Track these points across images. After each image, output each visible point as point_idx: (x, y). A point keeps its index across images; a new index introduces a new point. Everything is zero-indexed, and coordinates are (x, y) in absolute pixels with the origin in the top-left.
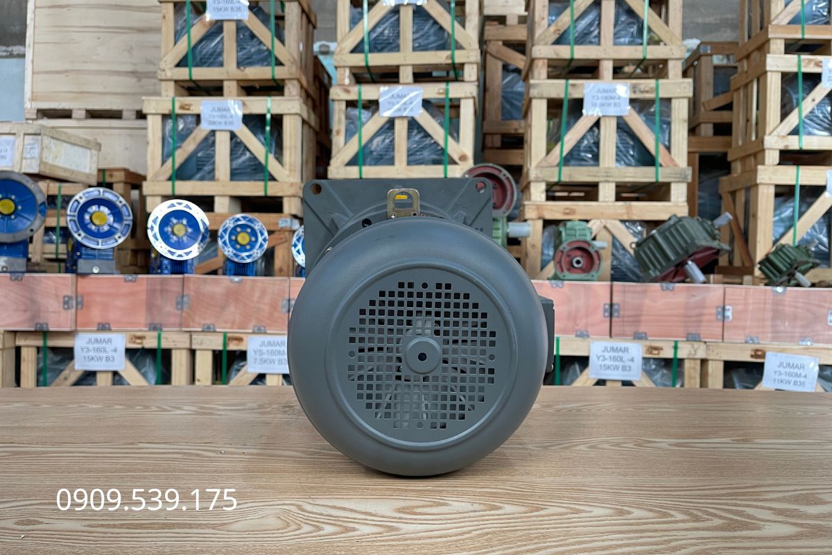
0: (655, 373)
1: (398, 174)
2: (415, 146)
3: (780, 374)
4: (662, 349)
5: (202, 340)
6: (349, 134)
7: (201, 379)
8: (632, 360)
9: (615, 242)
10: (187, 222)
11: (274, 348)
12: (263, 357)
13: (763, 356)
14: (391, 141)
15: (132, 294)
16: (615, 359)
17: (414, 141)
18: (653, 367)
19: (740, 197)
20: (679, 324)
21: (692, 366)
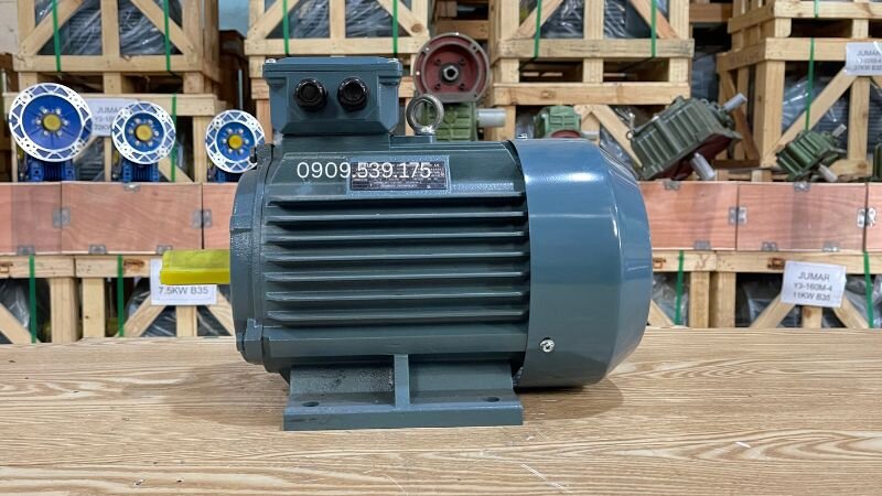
0: (656, 289)
1: (335, 48)
2: (355, 12)
3: (801, 286)
4: (665, 261)
5: (90, 266)
7: (90, 315)
9: (604, 133)
10: (62, 112)
13: (782, 266)
14: (324, 7)
18: (654, 283)
19: (743, 76)
20: (685, 230)
21: (700, 280)
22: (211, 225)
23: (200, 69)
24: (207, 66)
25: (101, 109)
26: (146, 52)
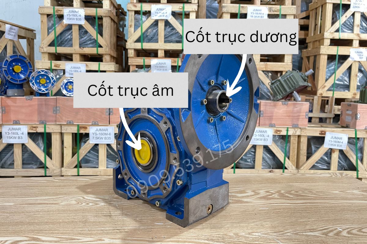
0: (277, 141)
1: (160, 47)
2: (168, 33)
3: (332, 142)
4: (281, 131)
5: (67, 129)
6: (136, 27)
7: (66, 147)
8: (268, 136)
9: (260, 81)
11: (102, 132)
12: (96, 136)
13: (325, 134)
14: (156, 31)
15: (30, 106)
16: (261, 136)
17: (167, 31)
18: (277, 139)
19: (312, 59)
20: (290, 120)
21: (294, 138)
22: (113, 114)
23: (109, 53)
24: (111, 52)
25: (72, 67)
26: (89, 46)
